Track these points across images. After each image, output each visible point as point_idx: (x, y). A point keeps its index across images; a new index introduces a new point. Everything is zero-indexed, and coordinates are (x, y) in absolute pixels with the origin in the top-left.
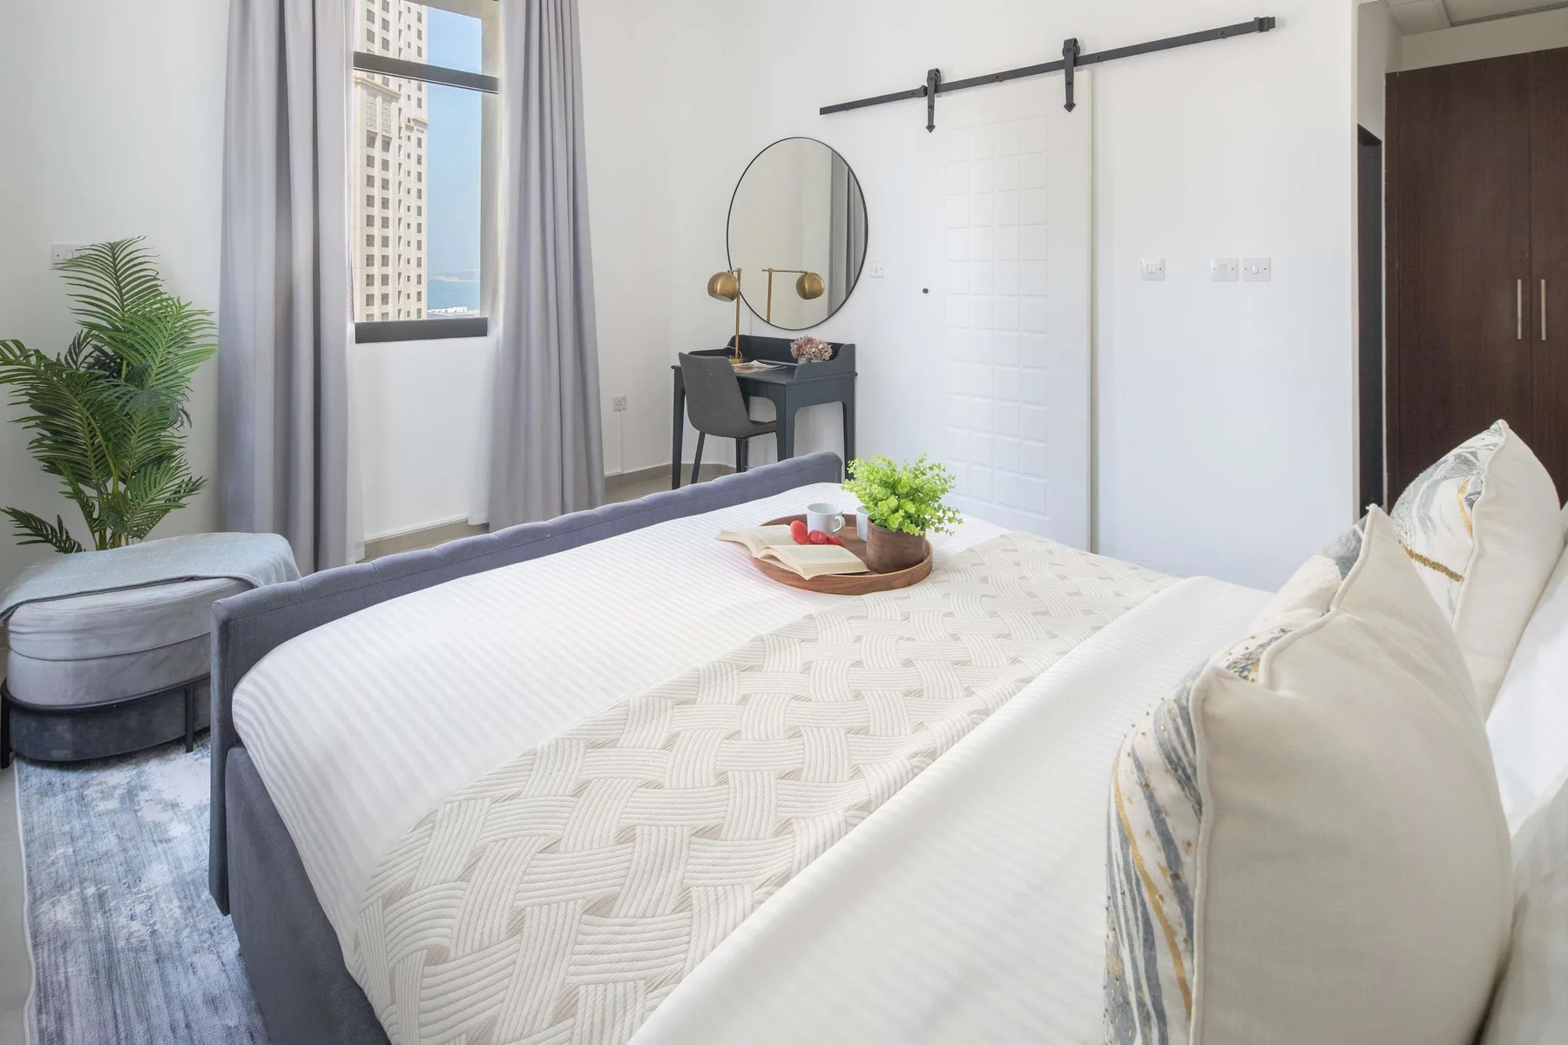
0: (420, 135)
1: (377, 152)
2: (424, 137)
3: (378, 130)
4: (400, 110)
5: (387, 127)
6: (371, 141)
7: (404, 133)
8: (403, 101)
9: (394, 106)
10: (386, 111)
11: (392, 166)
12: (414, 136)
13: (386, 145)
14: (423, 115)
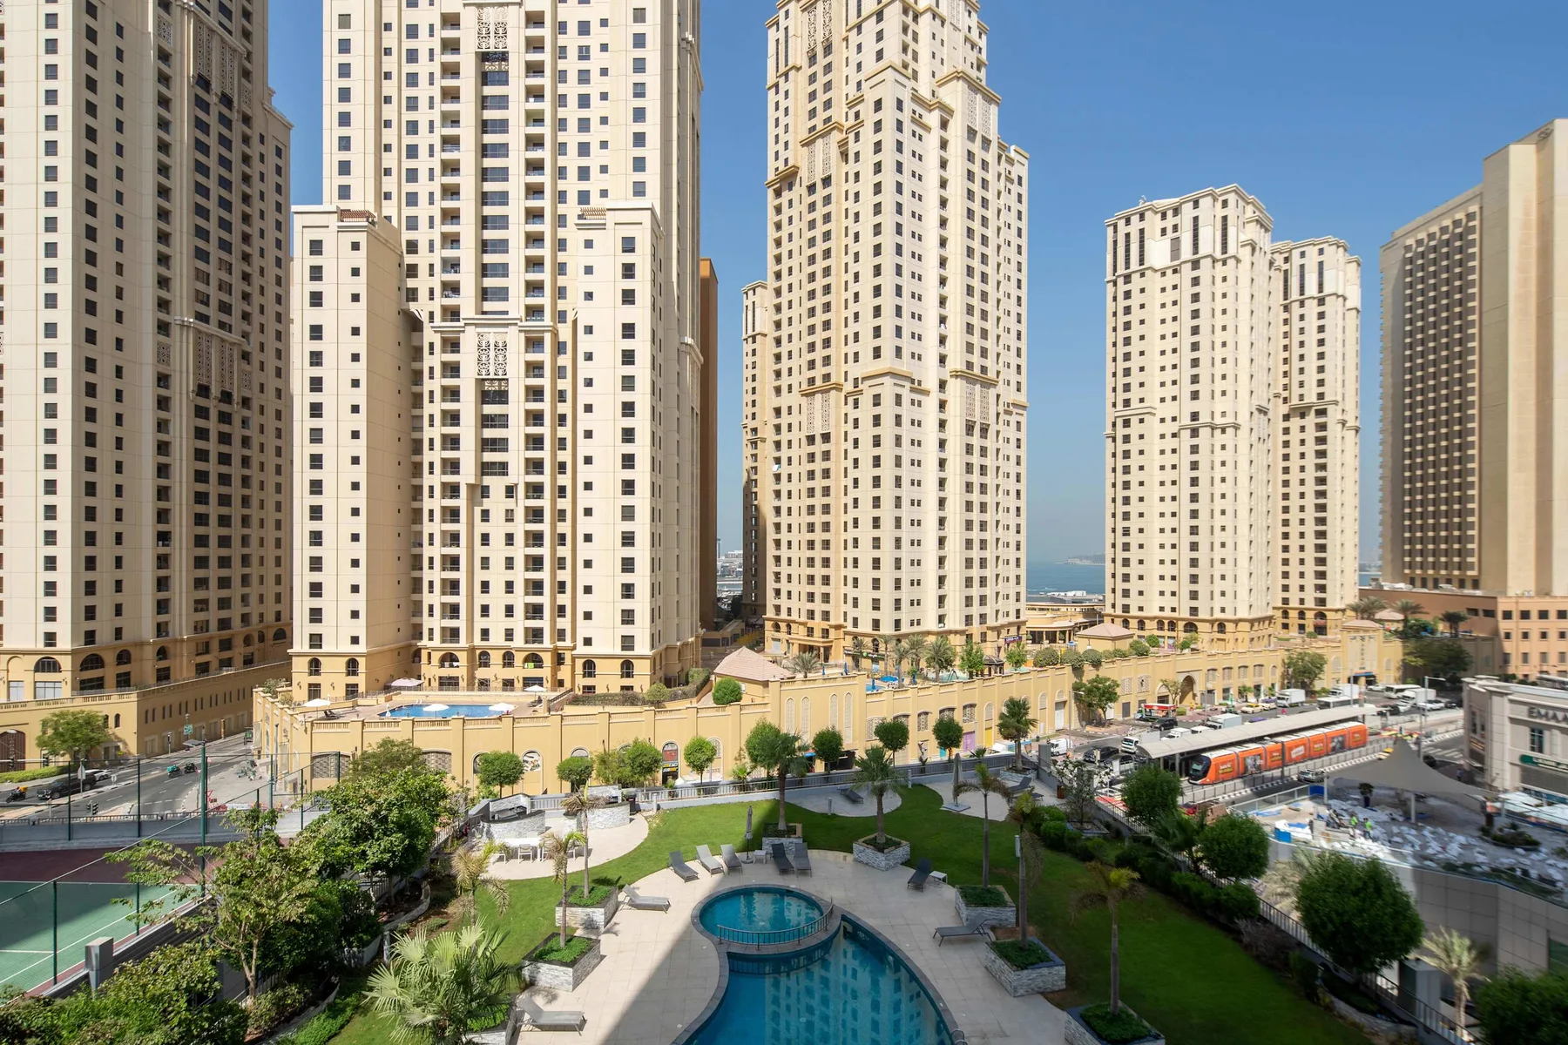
0: (1019, 418)
1: (976, 440)
2: (1023, 420)
3: (977, 419)
4: (998, 396)
5: (985, 414)
6: (969, 428)
7: (1003, 417)
8: (1001, 388)
9: (992, 392)
10: (984, 398)
11: (991, 453)
12: (1013, 419)
13: (984, 431)
14: (1022, 398)
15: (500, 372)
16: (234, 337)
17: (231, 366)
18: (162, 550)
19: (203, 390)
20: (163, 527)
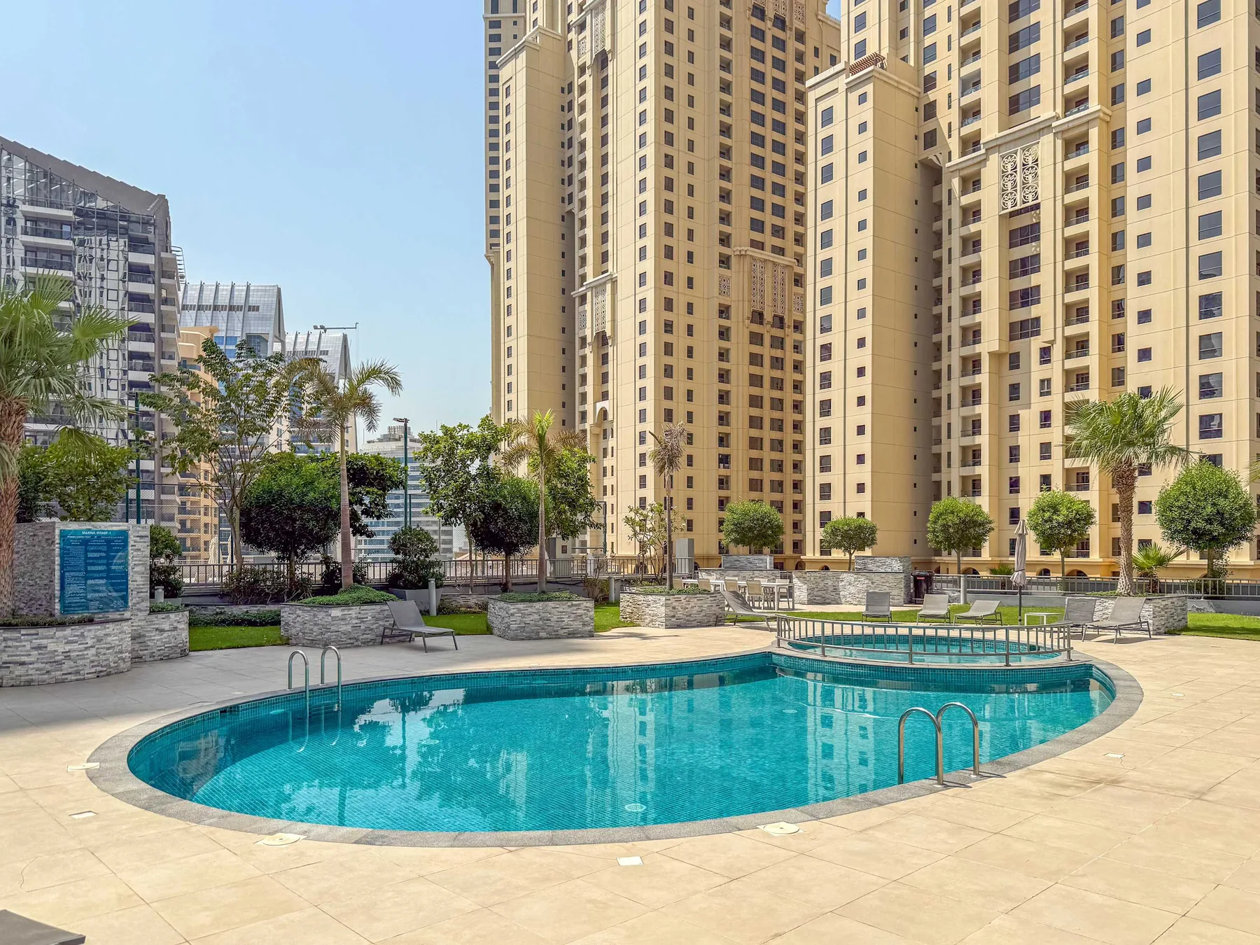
15: (1030, 197)
16: (788, 259)
17: (783, 290)
18: (723, 472)
19: (758, 317)
20: (724, 451)
